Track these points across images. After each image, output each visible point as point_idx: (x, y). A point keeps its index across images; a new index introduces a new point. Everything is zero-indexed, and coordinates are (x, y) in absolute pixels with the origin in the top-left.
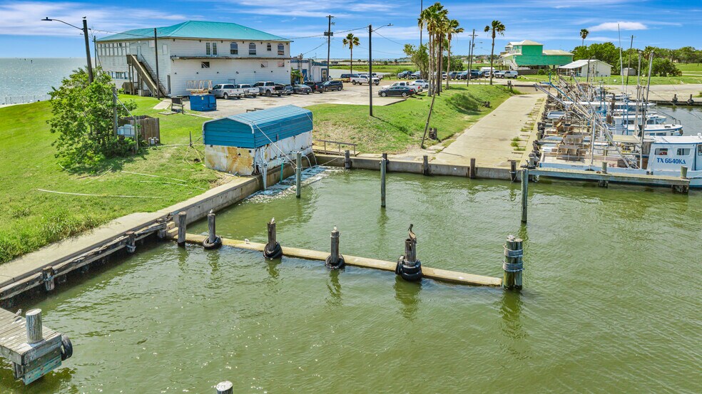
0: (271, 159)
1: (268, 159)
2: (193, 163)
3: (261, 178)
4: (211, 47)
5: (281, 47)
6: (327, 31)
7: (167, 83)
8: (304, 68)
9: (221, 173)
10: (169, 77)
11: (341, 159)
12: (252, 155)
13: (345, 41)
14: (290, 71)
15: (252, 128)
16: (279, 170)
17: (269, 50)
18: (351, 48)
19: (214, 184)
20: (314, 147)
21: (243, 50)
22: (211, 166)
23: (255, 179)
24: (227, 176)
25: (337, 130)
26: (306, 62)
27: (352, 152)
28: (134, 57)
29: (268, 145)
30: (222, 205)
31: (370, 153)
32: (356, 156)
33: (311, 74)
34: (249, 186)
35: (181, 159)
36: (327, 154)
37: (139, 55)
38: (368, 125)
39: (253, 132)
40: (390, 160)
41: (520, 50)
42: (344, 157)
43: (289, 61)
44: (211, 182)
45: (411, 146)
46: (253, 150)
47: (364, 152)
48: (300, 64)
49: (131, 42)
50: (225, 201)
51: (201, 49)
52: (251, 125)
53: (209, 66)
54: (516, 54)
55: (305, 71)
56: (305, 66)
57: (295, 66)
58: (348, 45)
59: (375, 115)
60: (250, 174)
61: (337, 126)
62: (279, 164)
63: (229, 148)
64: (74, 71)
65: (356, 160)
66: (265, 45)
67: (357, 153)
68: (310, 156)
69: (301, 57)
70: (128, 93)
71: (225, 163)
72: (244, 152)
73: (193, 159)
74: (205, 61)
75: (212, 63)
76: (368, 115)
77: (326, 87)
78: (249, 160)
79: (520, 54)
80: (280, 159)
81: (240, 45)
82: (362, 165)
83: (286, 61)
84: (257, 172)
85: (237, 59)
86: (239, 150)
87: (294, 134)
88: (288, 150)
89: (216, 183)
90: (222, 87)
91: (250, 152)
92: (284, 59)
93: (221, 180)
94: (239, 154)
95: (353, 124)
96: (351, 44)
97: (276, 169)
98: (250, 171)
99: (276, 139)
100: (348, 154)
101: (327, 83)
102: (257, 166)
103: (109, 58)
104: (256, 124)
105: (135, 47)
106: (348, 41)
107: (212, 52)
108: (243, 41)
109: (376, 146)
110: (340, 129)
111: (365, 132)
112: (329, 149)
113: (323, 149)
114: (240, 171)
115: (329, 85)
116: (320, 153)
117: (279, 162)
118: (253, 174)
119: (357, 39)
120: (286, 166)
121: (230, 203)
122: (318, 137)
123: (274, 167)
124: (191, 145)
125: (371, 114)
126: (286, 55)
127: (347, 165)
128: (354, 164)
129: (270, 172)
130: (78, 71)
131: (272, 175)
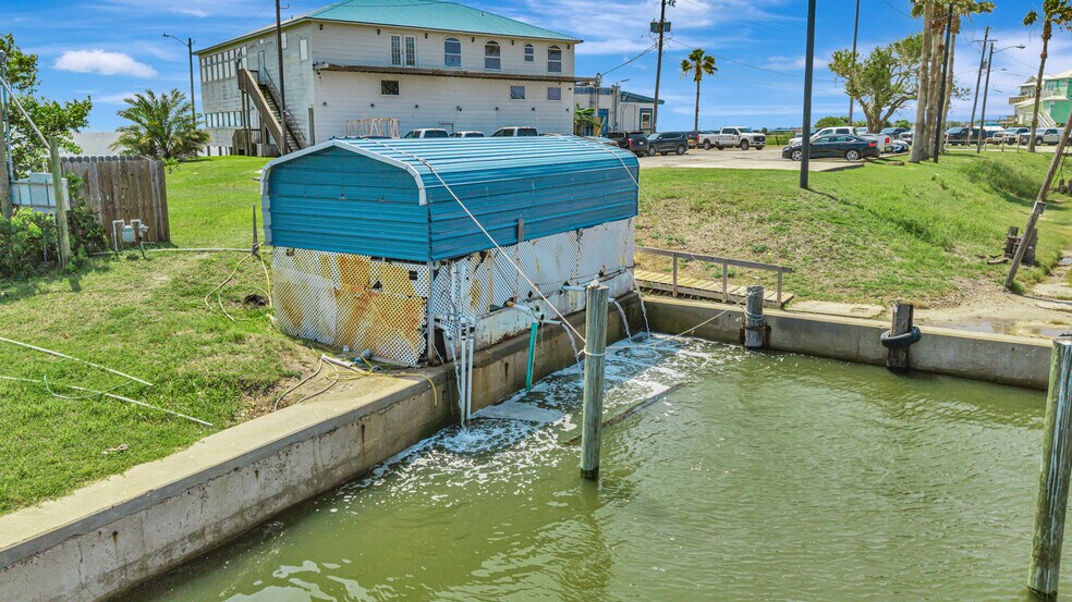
0: (494, 309)
1: (483, 306)
2: (238, 308)
3: (450, 380)
4: (403, 47)
5: (554, 52)
6: (658, 20)
7: (308, 128)
8: (602, 106)
9: (305, 353)
10: (311, 111)
11: (730, 314)
12: (421, 287)
13: (685, 65)
14: (571, 110)
15: (420, 183)
16: (523, 346)
17: (529, 59)
18: (698, 78)
19: (261, 400)
20: (638, 274)
21: (472, 57)
22: (289, 323)
23: (425, 386)
24: (328, 366)
25: (706, 226)
26: (608, 92)
27: (769, 294)
28: (249, 74)
29: (483, 255)
30: (262, 504)
31: (827, 299)
32: (782, 306)
33: (618, 120)
34: (398, 412)
35: (201, 294)
36: (680, 296)
37: (262, 70)
38: (803, 213)
39: (423, 200)
40: (924, 329)
41: (1064, 89)
42: (745, 309)
43: (572, 85)
44: (251, 388)
45: (967, 283)
46: (424, 271)
47: (806, 296)
48: (595, 96)
49: (250, 44)
50: (276, 487)
51: (378, 51)
52: (415, 171)
53: (396, 92)
54: (1052, 97)
55: (604, 113)
56: (605, 102)
57: (584, 100)
58: (692, 73)
59: (815, 188)
60: (412, 359)
61: (703, 215)
62: (523, 327)
63: (343, 261)
64: (127, 101)
65: (785, 323)
66: (520, 49)
67: (785, 296)
68: (628, 300)
69: (597, 81)
70: (241, 153)
71: (329, 313)
72: (391, 275)
73: (242, 295)
74: (389, 77)
75: (406, 84)
76: (796, 187)
77: (652, 144)
78: (409, 308)
79: (1063, 97)
80: (525, 308)
81: (465, 44)
82: (805, 341)
83: (564, 86)
84: (437, 354)
85: (457, 75)
86: (378, 269)
87: (579, 225)
88: (555, 279)
89: (271, 397)
90: (422, 134)
91: (413, 276)
92: (560, 80)
93: (293, 383)
94: (378, 286)
95: (754, 209)
96: (699, 72)
97: (512, 343)
98: (410, 348)
99: (515, 236)
100: (756, 302)
101: (652, 137)
102: (439, 333)
103: (216, 85)
104: (437, 169)
105: (256, 55)
106: (694, 63)
107: (403, 58)
108: (473, 37)
109: (845, 277)
110: (715, 224)
111: (797, 232)
112: (685, 280)
113: (668, 279)
114: (380, 348)
115: (658, 142)
116: (656, 292)
117: (521, 318)
118: (423, 360)
119: (710, 60)
120: (550, 332)
121: (304, 491)
122: (649, 244)
123: (506, 338)
124: (255, 250)
125: (804, 184)
126: (564, 73)
127: (752, 339)
128: (777, 337)
129: (487, 354)
130: (136, 99)
131: (496, 369)
